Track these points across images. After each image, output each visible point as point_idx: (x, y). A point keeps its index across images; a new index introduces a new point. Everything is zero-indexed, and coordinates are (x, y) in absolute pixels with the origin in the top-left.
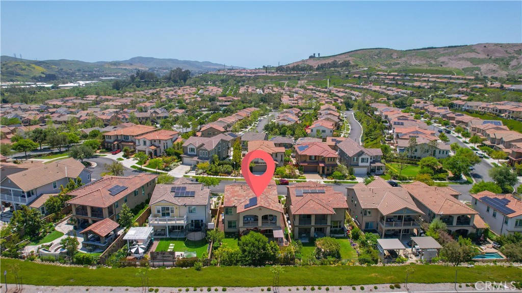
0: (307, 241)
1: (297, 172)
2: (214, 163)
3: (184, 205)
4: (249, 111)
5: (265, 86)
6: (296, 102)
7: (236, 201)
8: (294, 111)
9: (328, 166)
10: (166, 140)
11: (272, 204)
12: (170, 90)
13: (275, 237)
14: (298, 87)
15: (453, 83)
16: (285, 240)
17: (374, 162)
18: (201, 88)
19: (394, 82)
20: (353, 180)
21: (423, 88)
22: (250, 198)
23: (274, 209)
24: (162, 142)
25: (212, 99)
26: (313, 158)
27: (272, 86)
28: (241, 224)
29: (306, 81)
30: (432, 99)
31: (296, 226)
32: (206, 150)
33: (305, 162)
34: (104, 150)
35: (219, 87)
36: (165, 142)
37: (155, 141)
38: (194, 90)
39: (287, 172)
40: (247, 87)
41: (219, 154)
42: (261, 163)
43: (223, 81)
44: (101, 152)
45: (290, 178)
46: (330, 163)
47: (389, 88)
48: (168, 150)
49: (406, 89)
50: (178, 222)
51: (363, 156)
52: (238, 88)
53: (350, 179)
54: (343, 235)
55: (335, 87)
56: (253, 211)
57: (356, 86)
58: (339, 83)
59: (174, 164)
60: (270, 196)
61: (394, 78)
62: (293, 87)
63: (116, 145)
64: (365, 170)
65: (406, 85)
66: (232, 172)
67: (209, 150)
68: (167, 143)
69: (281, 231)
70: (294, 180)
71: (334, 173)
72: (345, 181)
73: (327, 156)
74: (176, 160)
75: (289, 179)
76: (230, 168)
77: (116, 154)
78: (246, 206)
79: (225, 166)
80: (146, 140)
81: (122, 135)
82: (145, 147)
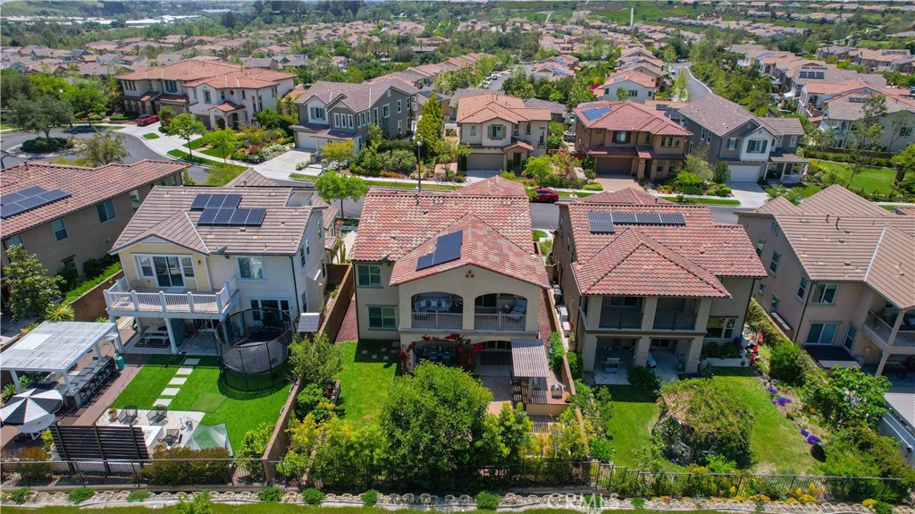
0: (622, 381)
1: (580, 174)
2: (369, 144)
3: (222, 252)
4: (472, 59)
5: (507, 20)
6: (570, 46)
7: (393, 244)
8: (565, 60)
9: (662, 157)
10: (257, 89)
11: (513, 259)
12: (326, 28)
13: (517, 373)
14: (571, 24)
15: (898, 11)
16: (552, 381)
17: (778, 152)
18: (385, 26)
19: (766, 13)
20: (725, 196)
21: (831, 22)
22: (441, 234)
23: (518, 275)
24: (249, 94)
25: (402, 41)
26: (623, 137)
27: (522, 20)
28: (405, 319)
29: (588, 12)
30: (854, 44)
31: (589, 332)
32: (348, 111)
33: (600, 147)
34: (120, 116)
35: (420, 23)
36: (254, 93)
37: (232, 93)
38: (370, 27)
39: (555, 170)
40: (473, 22)
41: (385, 124)
42: (489, 147)
43: (426, 11)
44: (113, 120)
45: (561, 186)
46: (666, 150)
47: (757, 25)
48: (261, 115)
49: (793, 27)
50: (198, 307)
51: (755, 136)
52: (456, 24)
53: (718, 194)
54: (736, 363)
55: (645, 24)
56: (446, 279)
57: (688, 21)
58: (655, 16)
59: (275, 146)
60: (508, 232)
61: (766, 6)
62: (564, 23)
63: (148, 104)
64: (754, 172)
65: (792, 19)
66: (413, 168)
67: (356, 110)
68: (260, 98)
69: (540, 352)
70: (570, 190)
71: (679, 176)
72: (704, 197)
73: (662, 133)
74: (282, 140)
75: (558, 190)
76: (409, 159)
77: (145, 124)
78: (424, 263)
79: (397, 152)
80: (208, 88)
81: (159, 80)
82: (207, 106)
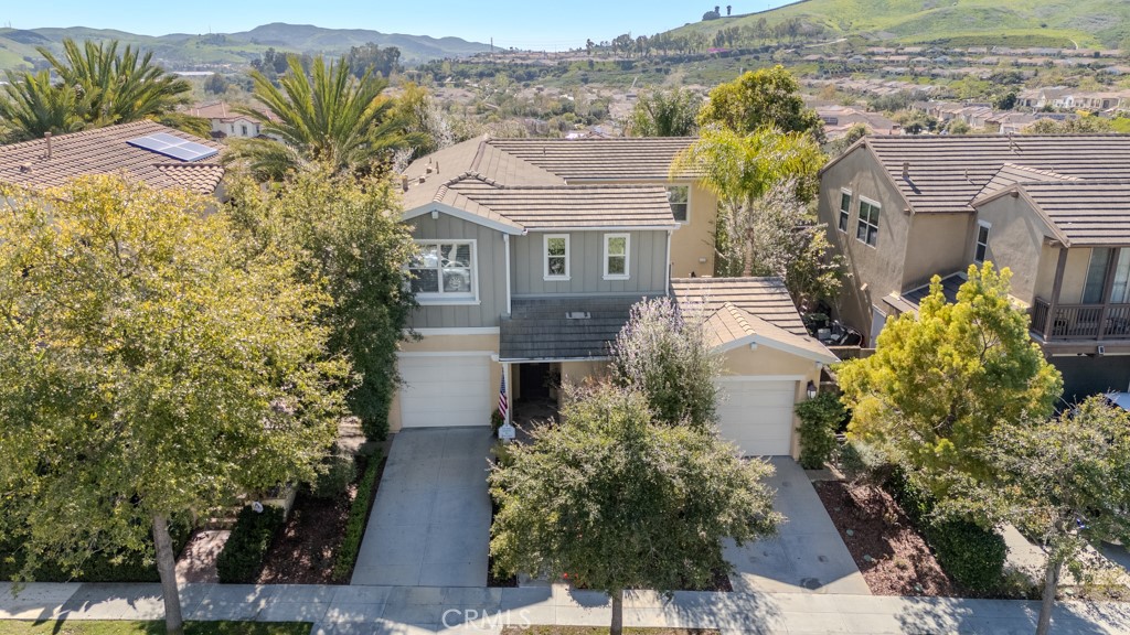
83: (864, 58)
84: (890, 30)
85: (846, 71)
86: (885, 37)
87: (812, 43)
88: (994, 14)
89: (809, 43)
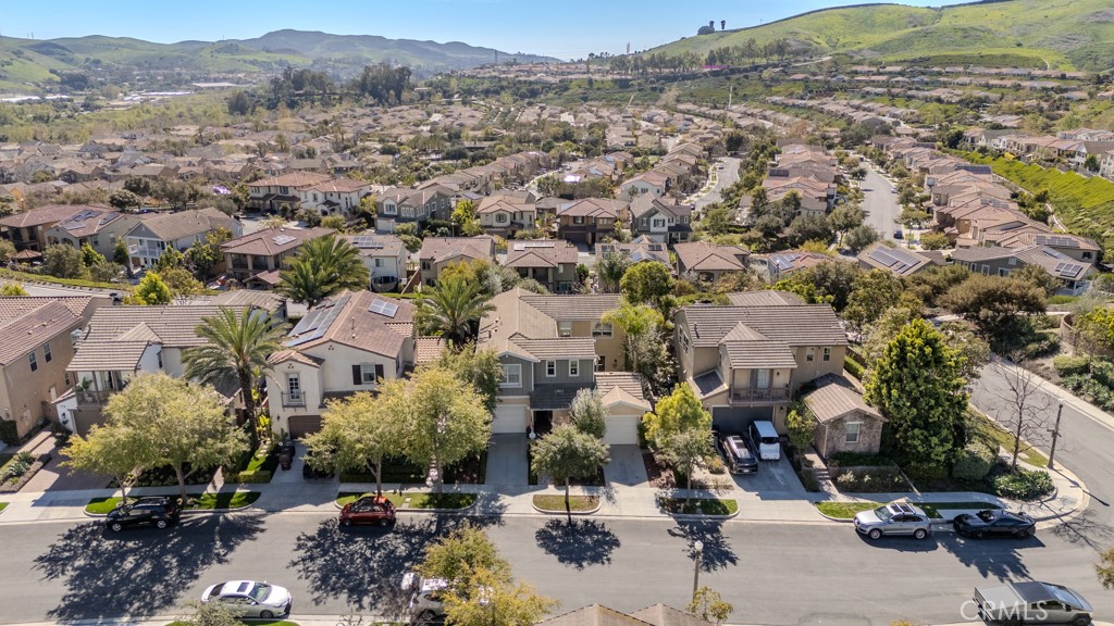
5: (581, 104)
9: (600, 231)
18: (435, 111)
24: (343, 196)
25: (454, 134)
26: (580, 221)
27: (599, 104)
29: (678, 93)
32: (411, 206)
35: (477, 108)
36: (347, 195)
37: (332, 195)
40: (540, 107)
41: (433, 214)
46: (603, 228)
48: (352, 209)
49: (908, 106)
52: (520, 111)
62: (647, 108)
63: (268, 203)
67: (415, 206)
68: (350, 198)
73: (598, 217)
80: (316, 192)
81: (276, 186)
82: (315, 204)
83: (846, 78)
84: (874, 49)
85: (829, 91)
86: (869, 55)
87: (800, 61)
88: (973, 33)
89: (796, 61)
